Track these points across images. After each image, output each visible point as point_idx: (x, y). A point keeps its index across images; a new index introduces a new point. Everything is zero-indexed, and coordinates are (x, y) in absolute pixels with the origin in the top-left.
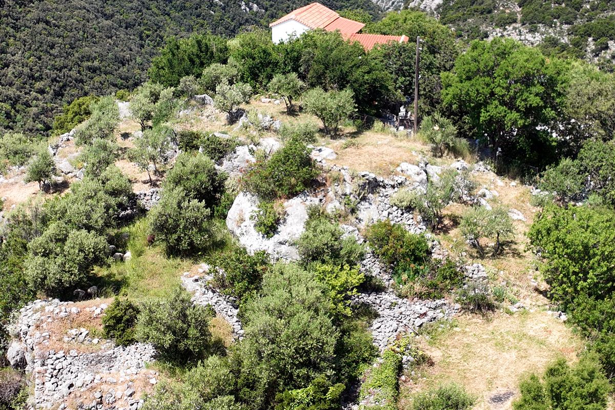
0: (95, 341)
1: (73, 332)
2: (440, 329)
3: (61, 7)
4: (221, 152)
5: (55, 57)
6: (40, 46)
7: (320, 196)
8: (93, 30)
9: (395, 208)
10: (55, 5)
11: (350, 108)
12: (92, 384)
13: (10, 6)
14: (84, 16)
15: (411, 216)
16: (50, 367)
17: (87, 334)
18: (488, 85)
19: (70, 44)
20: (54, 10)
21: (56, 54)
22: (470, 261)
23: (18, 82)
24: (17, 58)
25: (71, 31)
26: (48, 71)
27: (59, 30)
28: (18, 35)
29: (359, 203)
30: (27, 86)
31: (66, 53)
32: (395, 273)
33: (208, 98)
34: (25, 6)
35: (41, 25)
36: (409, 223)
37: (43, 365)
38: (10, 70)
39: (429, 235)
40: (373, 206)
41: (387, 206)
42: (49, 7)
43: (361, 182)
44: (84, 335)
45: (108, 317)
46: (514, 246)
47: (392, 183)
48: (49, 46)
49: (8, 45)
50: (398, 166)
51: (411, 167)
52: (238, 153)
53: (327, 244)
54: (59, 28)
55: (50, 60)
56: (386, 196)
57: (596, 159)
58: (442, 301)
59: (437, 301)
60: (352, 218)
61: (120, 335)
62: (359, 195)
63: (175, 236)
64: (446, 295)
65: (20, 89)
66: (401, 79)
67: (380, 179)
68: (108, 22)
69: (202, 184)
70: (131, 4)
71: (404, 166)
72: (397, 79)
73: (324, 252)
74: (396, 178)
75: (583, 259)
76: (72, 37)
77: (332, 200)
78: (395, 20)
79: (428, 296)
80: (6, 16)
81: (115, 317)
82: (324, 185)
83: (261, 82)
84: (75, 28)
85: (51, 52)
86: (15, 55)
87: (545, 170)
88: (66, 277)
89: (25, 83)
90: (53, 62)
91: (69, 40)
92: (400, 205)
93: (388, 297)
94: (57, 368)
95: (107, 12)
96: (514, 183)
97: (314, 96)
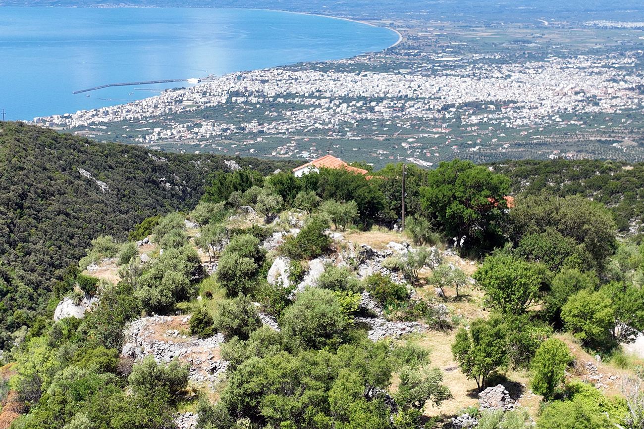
0: (184, 337)
1: (170, 331)
2: (413, 337)
3: (80, 200)
4: (262, 236)
5: (75, 246)
6: (61, 236)
7: (333, 258)
8: (111, 222)
9: (385, 269)
10: (75, 199)
11: (354, 213)
12: (186, 354)
13: (32, 199)
14: (102, 209)
15: (396, 275)
16: (156, 348)
17: (179, 334)
18: (451, 190)
19: (89, 235)
20: (74, 203)
21: (75, 244)
22: (437, 303)
23: (39, 269)
24: (38, 246)
25: (90, 223)
26: (67, 259)
27: (79, 222)
28: (40, 226)
29: (360, 264)
30: (48, 273)
31: (85, 243)
32: (385, 307)
33: (250, 208)
34: (47, 199)
35: (62, 217)
36: (395, 279)
37: (152, 348)
38: (32, 258)
39: (409, 286)
40: (370, 268)
41: (380, 267)
42: (69, 200)
43: (362, 250)
44: (176, 334)
45: (193, 319)
46: (469, 297)
47: (383, 254)
48: (69, 236)
49: (29, 234)
50: (388, 244)
51: (396, 244)
52: (274, 237)
53: (337, 280)
54: (78, 220)
55: (69, 249)
56: (379, 262)
57: (531, 244)
58: (416, 323)
59: (413, 322)
60: (355, 273)
61: (202, 331)
62: (360, 258)
63: (233, 282)
64: (419, 320)
65: (42, 275)
66: (394, 202)
67: (374, 250)
68: (124, 216)
69: (250, 252)
70: (146, 201)
71: (392, 244)
72: (391, 203)
73: (336, 285)
74: (386, 251)
75: (508, 287)
76: (91, 228)
77: (341, 261)
78: (392, 169)
79: (407, 319)
80: (29, 208)
81: (198, 319)
82: (336, 251)
83: (288, 202)
84: (94, 220)
85: (71, 241)
86: (36, 244)
87: (493, 250)
88: (164, 299)
89: (46, 270)
90: (73, 251)
91: (88, 231)
92: (389, 266)
93: (379, 321)
94: (161, 349)
95: (123, 208)
96: (473, 263)
97: (329, 205)
